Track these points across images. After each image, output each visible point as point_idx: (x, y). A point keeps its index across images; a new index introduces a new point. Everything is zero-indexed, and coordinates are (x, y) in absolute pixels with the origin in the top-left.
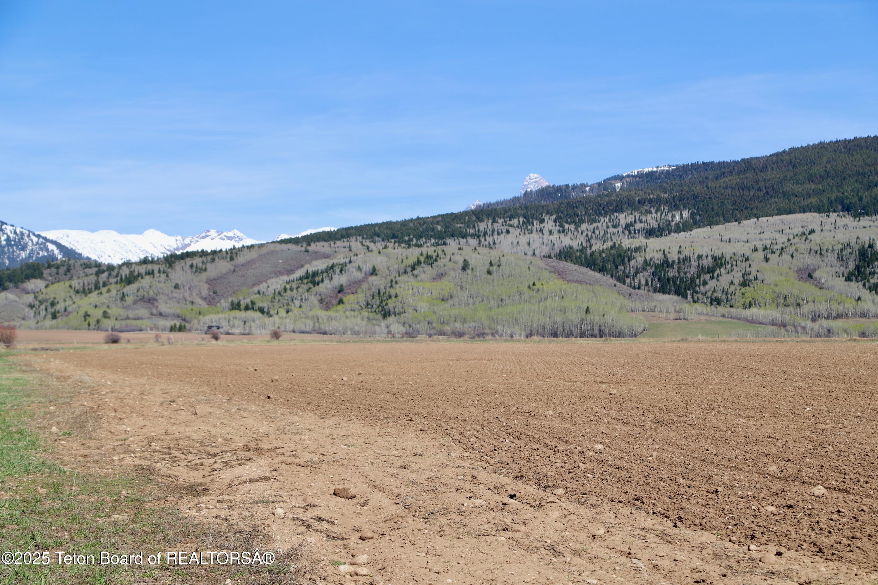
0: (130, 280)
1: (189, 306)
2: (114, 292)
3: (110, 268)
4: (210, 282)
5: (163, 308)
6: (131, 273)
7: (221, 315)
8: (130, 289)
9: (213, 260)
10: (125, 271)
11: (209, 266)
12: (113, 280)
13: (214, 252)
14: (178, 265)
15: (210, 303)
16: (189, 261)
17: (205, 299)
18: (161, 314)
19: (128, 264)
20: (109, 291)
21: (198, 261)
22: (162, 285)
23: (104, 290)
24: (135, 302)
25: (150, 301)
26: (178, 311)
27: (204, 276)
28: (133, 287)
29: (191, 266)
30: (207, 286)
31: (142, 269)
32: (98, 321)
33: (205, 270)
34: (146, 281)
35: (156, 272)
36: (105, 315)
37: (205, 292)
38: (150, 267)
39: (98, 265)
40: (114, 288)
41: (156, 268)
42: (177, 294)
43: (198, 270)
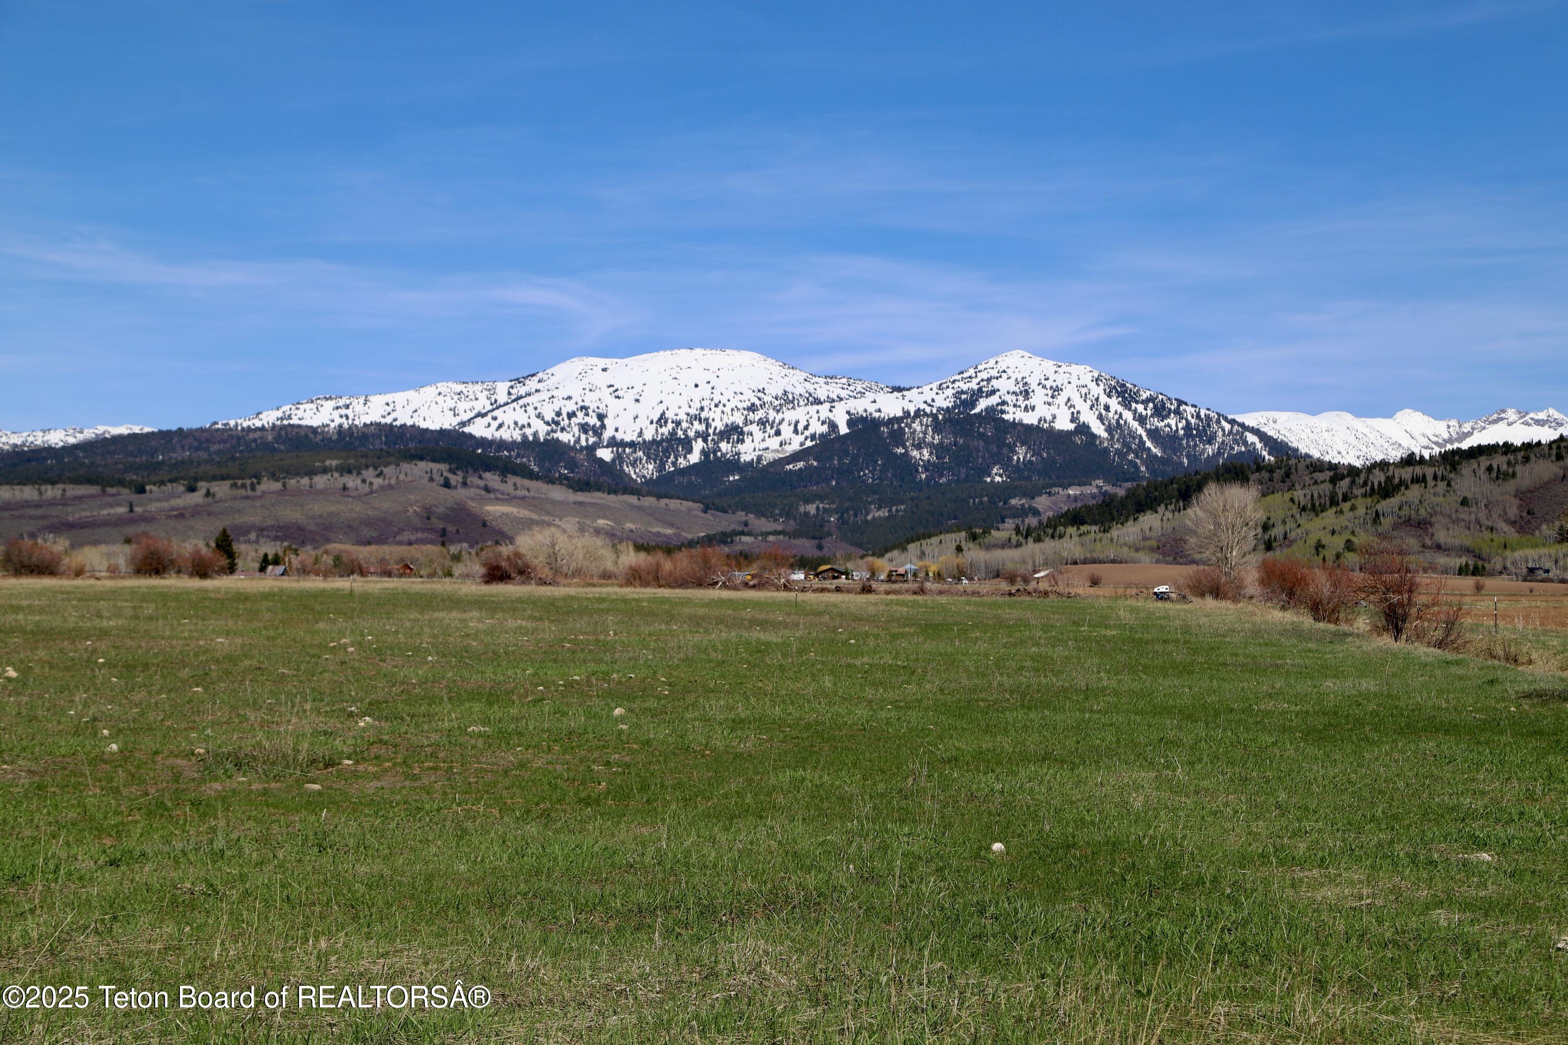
0: (1388, 490)
1: (1487, 535)
2: (1361, 511)
3: (1352, 471)
4: (1522, 495)
5: (1442, 536)
6: (1389, 479)
7: (1543, 551)
8: (1385, 505)
9: (1526, 459)
10: (1378, 477)
11: (1519, 469)
12: (1359, 492)
13: (1527, 446)
14: (1466, 469)
15: (1521, 530)
16: (1484, 461)
17: (1513, 523)
18: (1439, 547)
19: (1383, 465)
20: (1353, 508)
21: (1499, 461)
22: (1440, 499)
23: (1346, 506)
24: (1396, 527)
25: (1421, 525)
26: (1468, 542)
27: (1511, 486)
28: (1394, 501)
29: (1489, 469)
30: (1515, 502)
31: (1407, 473)
32: (1338, 556)
33: (1514, 475)
34: (1415, 492)
35: (1429, 478)
36: (1349, 546)
37: (1513, 512)
38: (1418, 470)
39: (1333, 467)
40: (1362, 505)
41: (1429, 472)
42: (1464, 514)
43: (1502, 476)
